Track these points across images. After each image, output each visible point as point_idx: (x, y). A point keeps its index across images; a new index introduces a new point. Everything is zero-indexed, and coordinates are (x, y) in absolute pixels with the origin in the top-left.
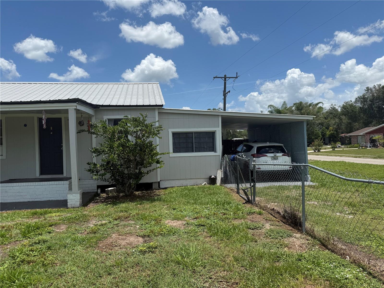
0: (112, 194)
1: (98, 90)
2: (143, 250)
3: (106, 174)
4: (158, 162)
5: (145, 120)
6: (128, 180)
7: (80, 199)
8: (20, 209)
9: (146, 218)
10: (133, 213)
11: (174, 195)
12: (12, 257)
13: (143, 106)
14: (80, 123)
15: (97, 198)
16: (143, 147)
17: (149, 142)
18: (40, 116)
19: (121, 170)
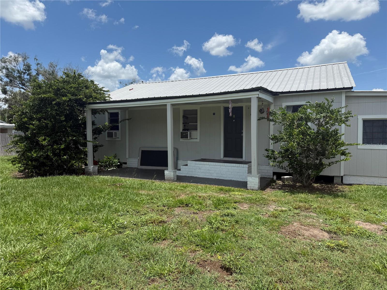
0: (288, 182)
1: (277, 77)
2: (331, 246)
3: (284, 162)
4: (343, 154)
5: (330, 106)
6: (307, 170)
7: (259, 182)
8: (210, 184)
9: (329, 213)
10: (314, 205)
11: (364, 194)
12: (209, 223)
13: (328, 90)
14: (261, 111)
15: (274, 184)
16: (326, 136)
17: (334, 131)
18: (226, 105)
19: (300, 159)
